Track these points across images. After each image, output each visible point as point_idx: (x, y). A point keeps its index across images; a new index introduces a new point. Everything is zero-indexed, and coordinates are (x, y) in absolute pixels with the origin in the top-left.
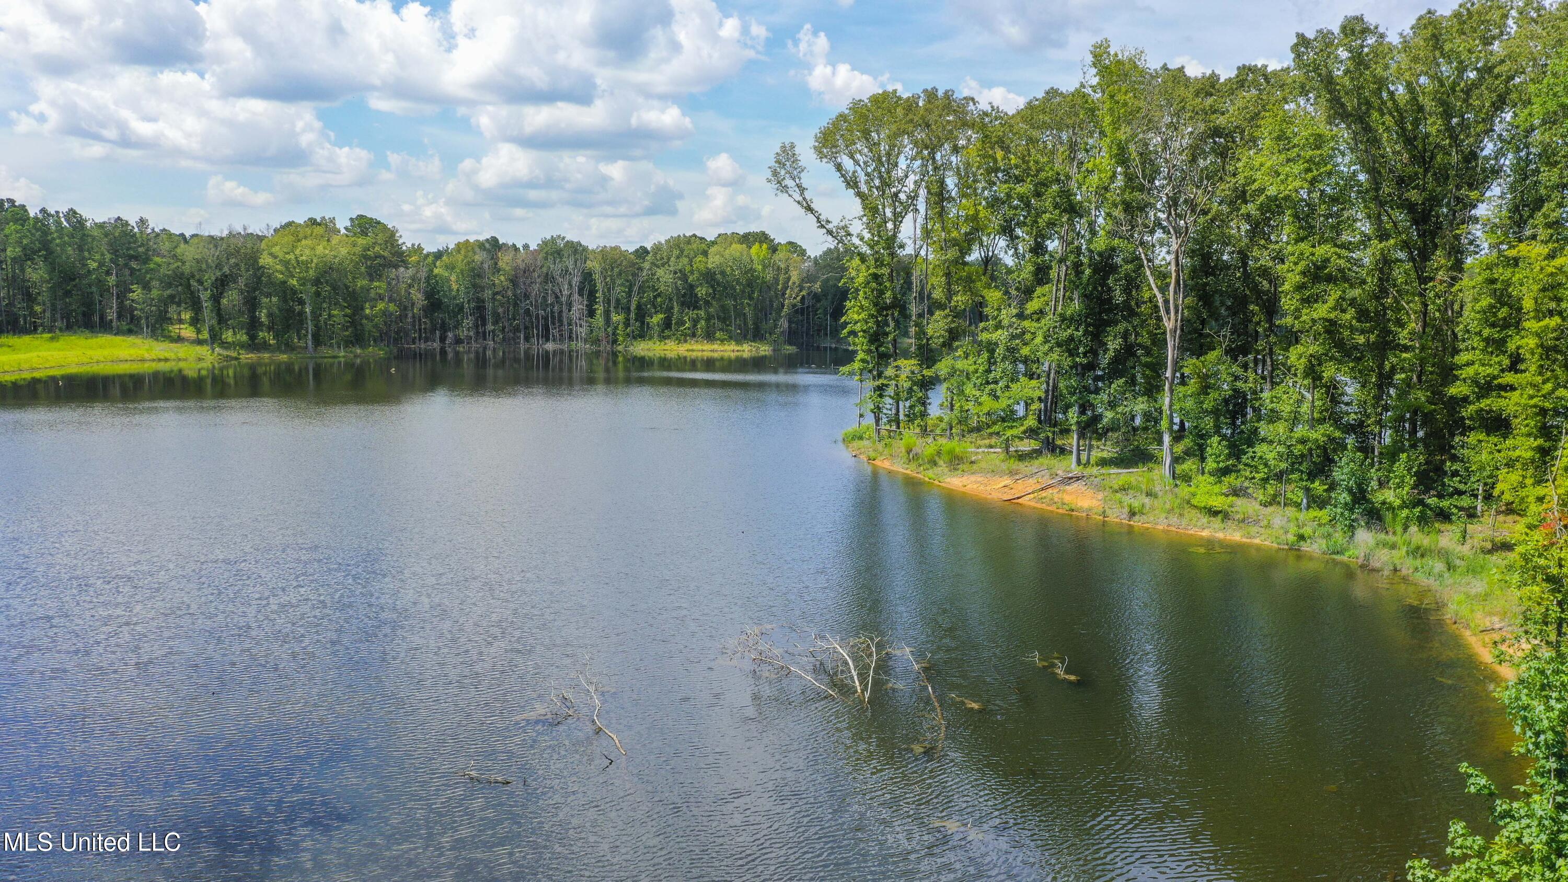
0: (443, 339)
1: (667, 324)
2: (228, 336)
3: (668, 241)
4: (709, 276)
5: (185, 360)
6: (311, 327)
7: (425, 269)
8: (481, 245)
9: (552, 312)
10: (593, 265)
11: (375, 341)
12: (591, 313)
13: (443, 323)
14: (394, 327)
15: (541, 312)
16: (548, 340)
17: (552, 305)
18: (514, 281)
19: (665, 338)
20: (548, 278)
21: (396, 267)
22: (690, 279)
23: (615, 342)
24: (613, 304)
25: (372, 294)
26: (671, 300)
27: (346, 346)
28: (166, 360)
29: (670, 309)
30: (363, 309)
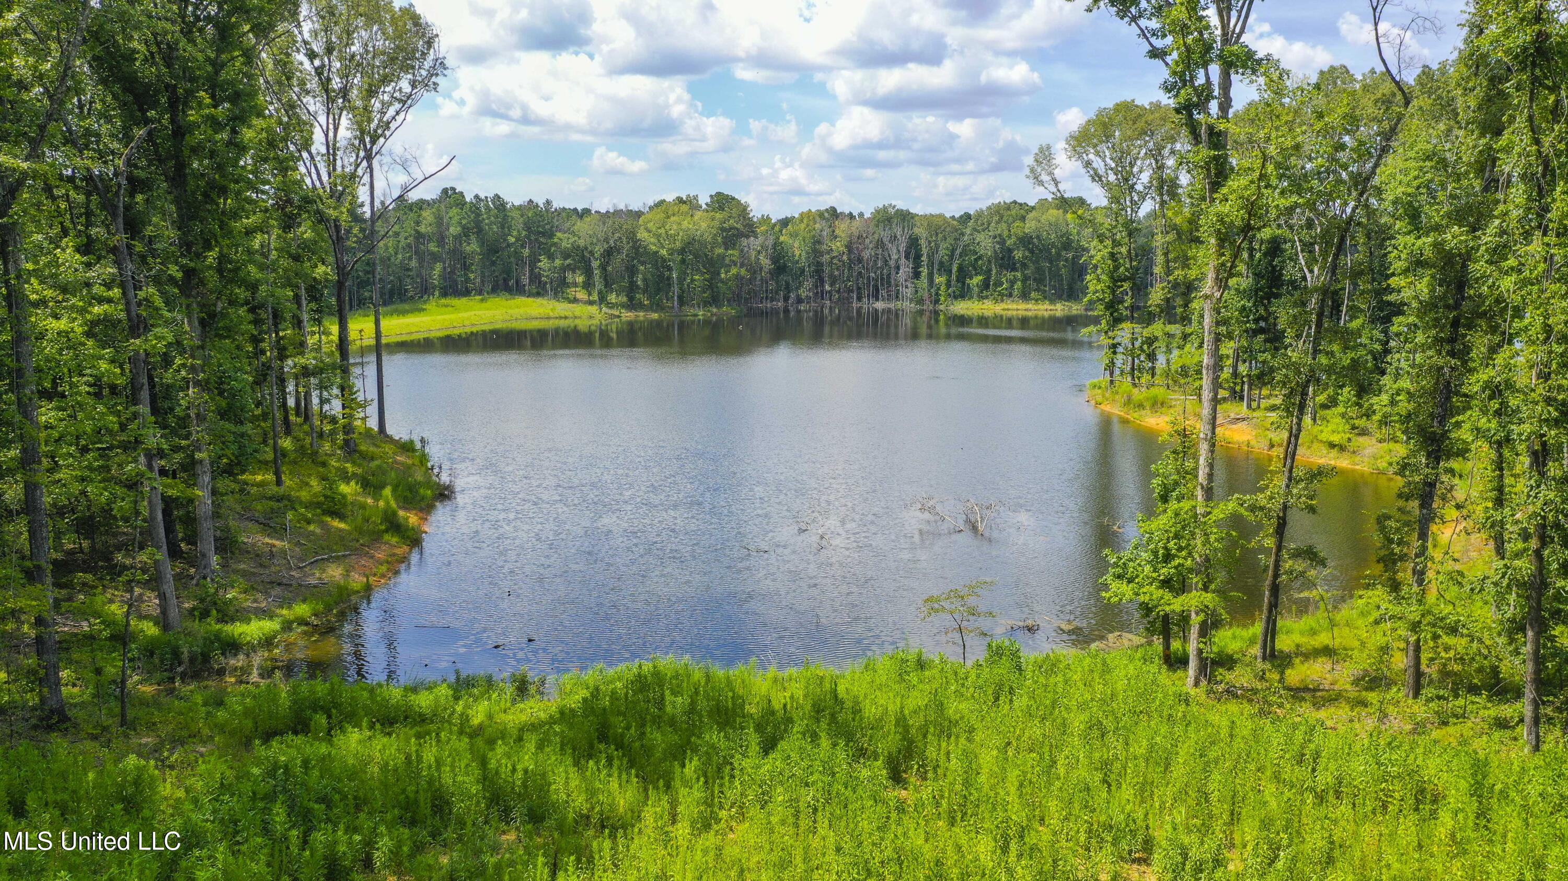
0: (786, 299)
1: (986, 285)
2: (612, 298)
3: (989, 208)
4: (1026, 241)
5: (580, 317)
6: (676, 289)
7: (772, 238)
8: (821, 214)
9: (882, 274)
10: (920, 231)
11: (728, 301)
12: (917, 275)
13: (787, 284)
14: (745, 288)
15: (872, 275)
16: (877, 299)
17: (882, 268)
18: (849, 247)
19: (983, 298)
20: (880, 244)
21: (747, 237)
22: (1008, 243)
23: (937, 301)
24: (936, 267)
25: (727, 261)
26: (990, 262)
27: (705, 306)
28: (566, 318)
29: (989, 271)
30: (719, 274)
